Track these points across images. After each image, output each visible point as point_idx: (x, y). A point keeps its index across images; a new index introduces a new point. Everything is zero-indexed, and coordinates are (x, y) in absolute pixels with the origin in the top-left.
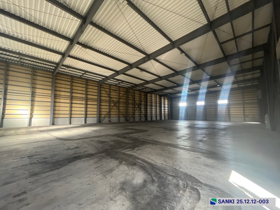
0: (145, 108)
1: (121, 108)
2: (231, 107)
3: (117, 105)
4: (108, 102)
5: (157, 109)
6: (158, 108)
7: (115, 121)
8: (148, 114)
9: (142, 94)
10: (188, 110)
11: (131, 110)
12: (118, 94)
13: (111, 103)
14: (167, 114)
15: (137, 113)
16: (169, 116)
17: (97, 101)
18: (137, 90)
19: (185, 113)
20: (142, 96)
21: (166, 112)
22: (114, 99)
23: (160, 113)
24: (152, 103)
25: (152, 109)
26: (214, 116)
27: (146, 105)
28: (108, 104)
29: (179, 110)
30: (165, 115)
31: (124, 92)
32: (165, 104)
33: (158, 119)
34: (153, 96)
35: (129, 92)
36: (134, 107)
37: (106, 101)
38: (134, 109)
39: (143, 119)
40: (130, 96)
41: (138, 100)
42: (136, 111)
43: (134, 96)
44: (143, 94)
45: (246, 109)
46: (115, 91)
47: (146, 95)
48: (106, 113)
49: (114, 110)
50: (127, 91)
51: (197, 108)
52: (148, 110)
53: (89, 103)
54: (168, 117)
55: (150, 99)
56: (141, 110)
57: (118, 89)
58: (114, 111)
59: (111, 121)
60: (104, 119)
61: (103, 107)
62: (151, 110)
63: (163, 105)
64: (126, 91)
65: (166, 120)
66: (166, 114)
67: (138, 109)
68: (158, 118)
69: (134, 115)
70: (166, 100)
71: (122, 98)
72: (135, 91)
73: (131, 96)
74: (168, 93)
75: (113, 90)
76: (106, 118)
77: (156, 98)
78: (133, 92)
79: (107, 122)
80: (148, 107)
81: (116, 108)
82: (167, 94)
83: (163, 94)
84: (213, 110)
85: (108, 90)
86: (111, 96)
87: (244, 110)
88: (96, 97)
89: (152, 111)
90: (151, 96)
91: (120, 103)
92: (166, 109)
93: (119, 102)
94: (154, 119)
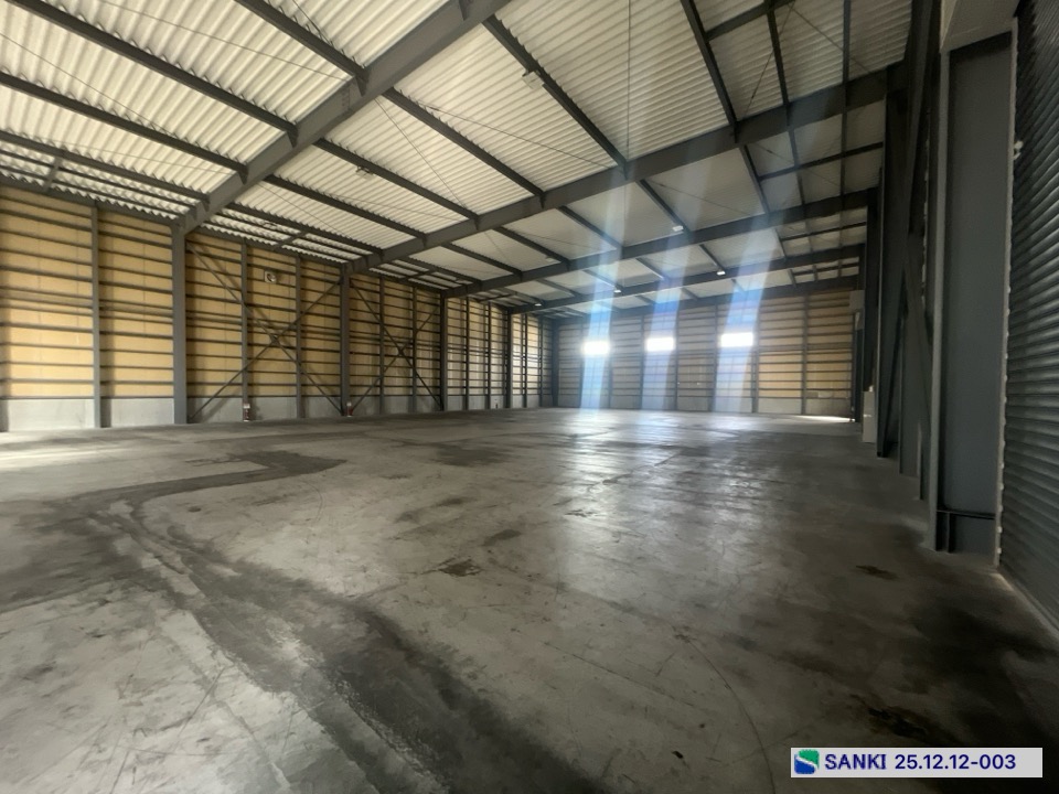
0: (434, 360)
1: (311, 356)
2: (763, 359)
3: (293, 342)
4: (240, 324)
5: (489, 364)
6: (494, 361)
7: (283, 416)
8: (450, 383)
9: (420, 298)
10: (616, 372)
11: (364, 366)
12: (293, 293)
13: (255, 329)
14: (535, 385)
15: (396, 380)
16: (544, 391)
17: (170, 320)
18: (397, 280)
19: (603, 383)
20: (419, 306)
21: (529, 378)
22: (273, 315)
23: (503, 381)
24: (467, 337)
25: (467, 362)
26: (704, 393)
27: (440, 348)
28: (238, 337)
29: (581, 370)
30: (525, 388)
31: (330, 286)
32: (526, 346)
33: (493, 406)
34: (471, 310)
35: (352, 287)
36: (382, 356)
37: (226, 320)
38: (382, 361)
39: (426, 405)
40: (362, 306)
41: (401, 322)
42: (392, 371)
43: (382, 304)
44: (424, 299)
45: (811, 367)
46: (278, 279)
47: (439, 302)
48: (229, 377)
49: (274, 366)
50: (342, 279)
51: (648, 363)
52: (451, 366)
53: (119, 326)
54: (538, 397)
55: (462, 320)
56: (414, 367)
57: (293, 269)
58: (276, 371)
59: (258, 413)
60: (220, 406)
61: (211, 349)
62: (462, 367)
63: (516, 350)
64: (336, 279)
65: (529, 410)
66: (529, 385)
67: (400, 361)
68: (496, 401)
69: (381, 386)
70: (530, 329)
71: (319, 309)
72: (387, 284)
73: (366, 302)
74: (537, 299)
75: (266, 269)
76: (233, 400)
77: (489, 317)
78: (378, 288)
79: (239, 418)
80: (451, 357)
81: (288, 358)
82: (532, 301)
83: (514, 300)
84: (701, 370)
85: (236, 269)
86: (258, 300)
87: (804, 372)
88: (167, 300)
89: (467, 371)
90: (465, 309)
91: (303, 331)
92: (529, 364)
93: (300, 328)
94: (477, 404)
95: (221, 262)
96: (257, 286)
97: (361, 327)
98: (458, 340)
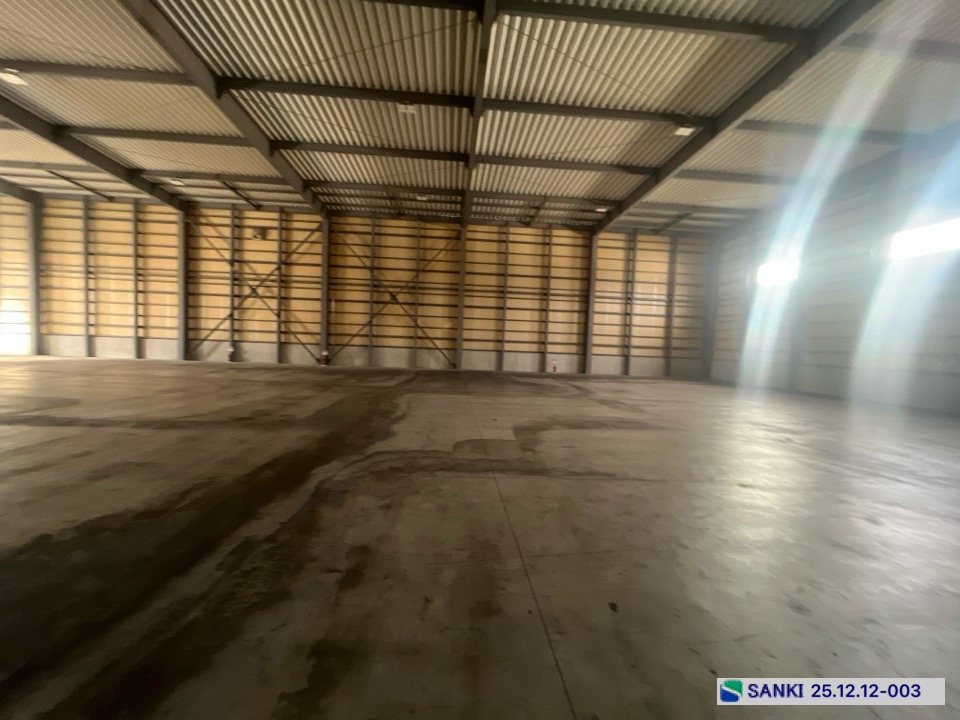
0: (452, 306)
3: (276, 292)
4: (228, 279)
5: (546, 310)
6: (557, 305)
7: (264, 362)
11: (355, 313)
12: (274, 246)
14: (656, 344)
17: (176, 279)
18: (394, 217)
22: (259, 269)
23: (579, 333)
24: (503, 275)
27: (458, 292)
30: (628, 346)
32: (632, 281)
34: (512, 238)
36: (371, 303)
37: (220, 276)
41: (404, 264)
42: (389, 320)
43: (379, 246)
44: (438, 233)
46: (264, 235)
47: (455, 234)
48: (215, 324)
49: (259, 315)
50: (321, 225)
52: (474, 313)
54: (661, 361)
55: (496, 253)
56: (415, 315)
57: (275, 224)
58: (261, 320)
60: (214, 349)
63: (610, 288)
66: (638, 342)
67: (394, 308)
69: (370, 336)
70: (645, 256)
71: (304, 259)
73: (358, 246)
76: (224, 344)
77: (551, 244)
78: (370, 229)
79: (226, 359)
80: (475, 302)
81: (266, 307)
85: (227, 232)
86: (248, 256)
90: (503, 238)
92: (639, 309)
93: (282, 279)
94: (520, 363)
95: (220, 228)
97: (351, 274)
98: (493, 281)
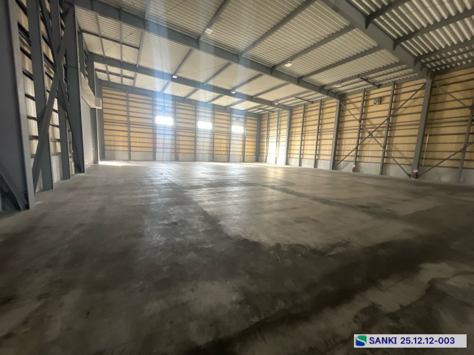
1: (398, 140)
4: (357, 129)
17: (333, 132)
28: (355, 135)
37: (353, 129)
49: (372, 148)
57: (390, 93)
58: (373, 151)
59: (361, 170)
75: (375, 99)
79: (351, 171)
91: (392, 127)
95: (356, 104)
96: (370, 109)
